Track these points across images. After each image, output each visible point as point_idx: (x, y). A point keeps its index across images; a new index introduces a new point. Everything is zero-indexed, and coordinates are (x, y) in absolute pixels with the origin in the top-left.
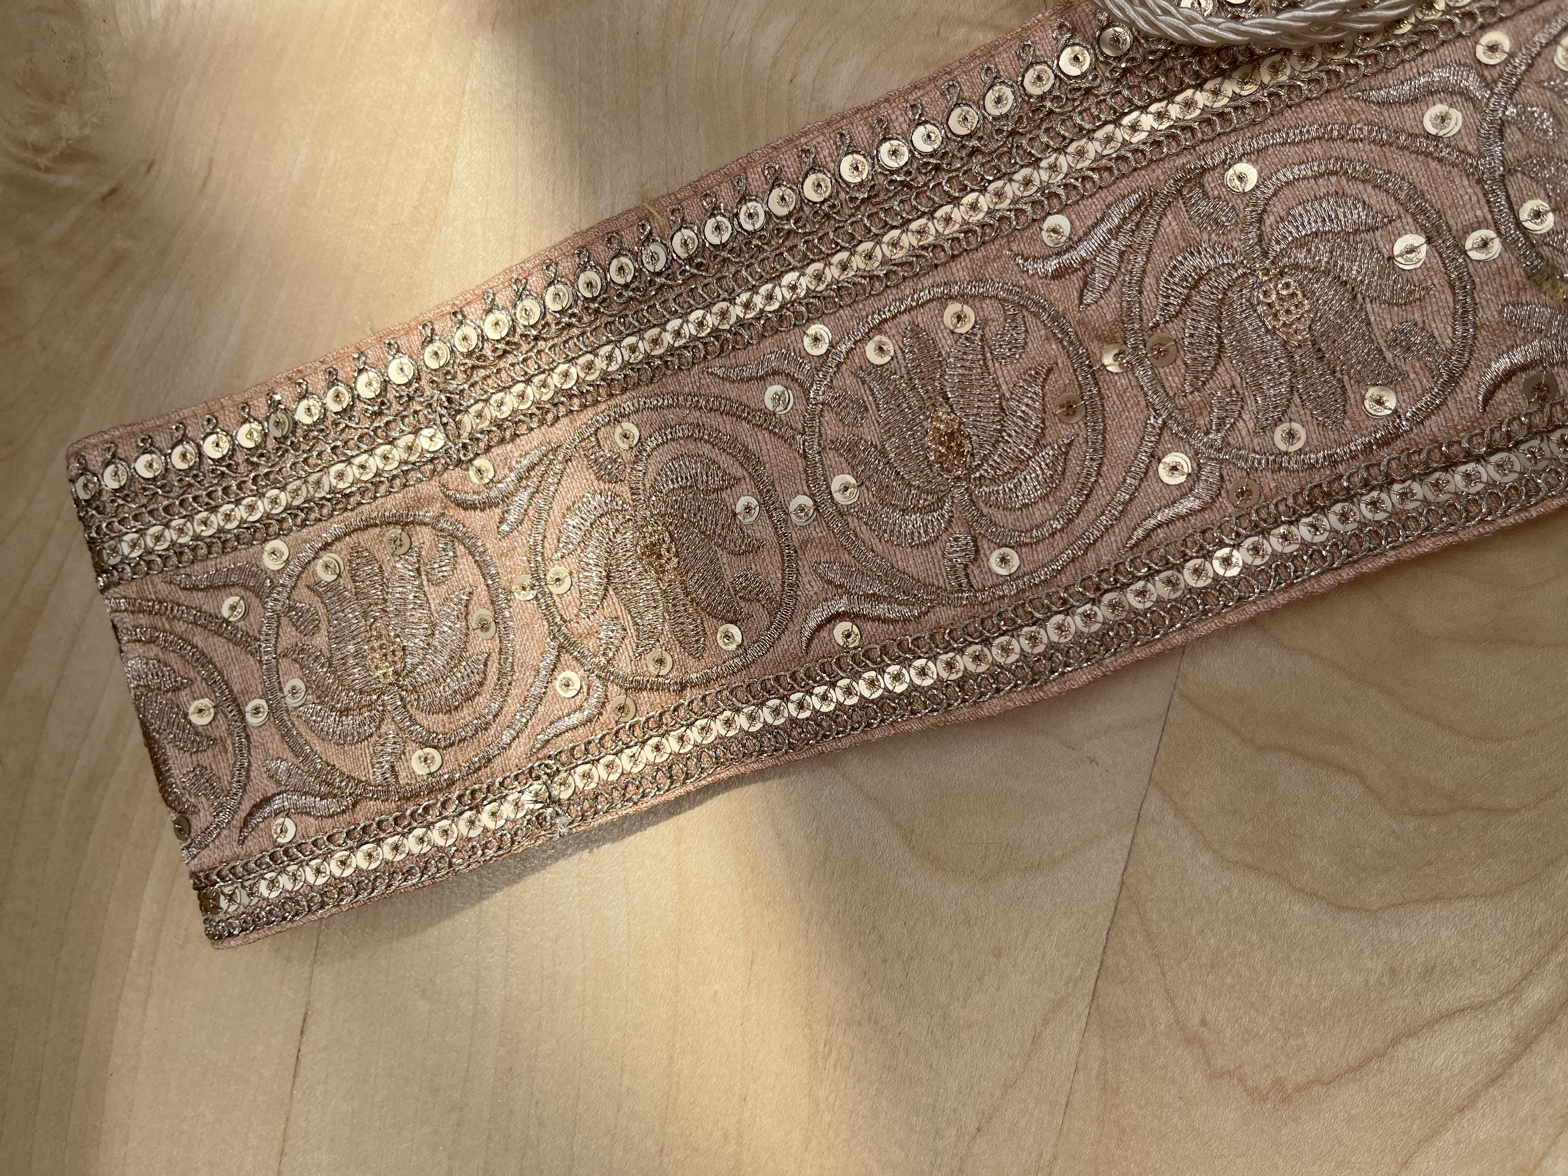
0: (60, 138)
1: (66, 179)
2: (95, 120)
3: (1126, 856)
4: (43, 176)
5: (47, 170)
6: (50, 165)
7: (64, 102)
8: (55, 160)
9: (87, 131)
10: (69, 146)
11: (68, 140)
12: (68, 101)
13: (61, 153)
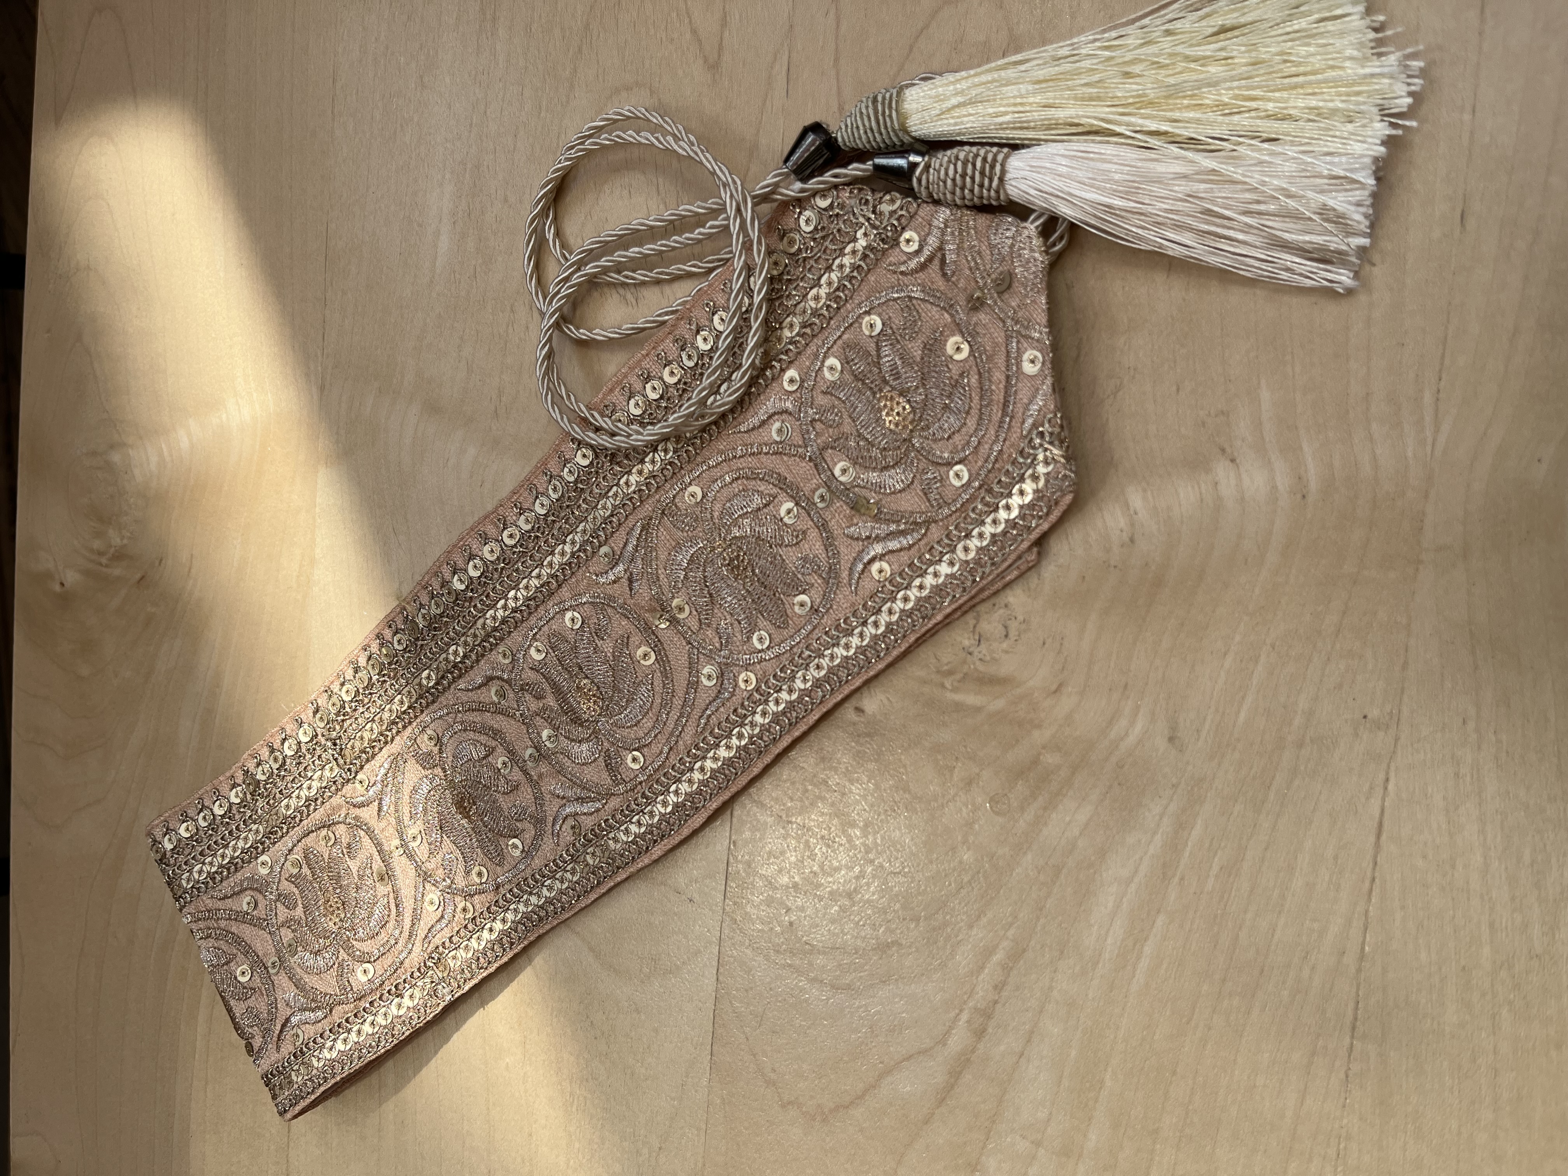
0: (111, 546)
1: (117, 571)
2: (129, 534)
3: (716, 962)
4: (104, 570)
6: (107, 563)
7: (111, 524)
8: (110, 560)
9: (125, 541)
10: (116, 551)
11: (115, 547)
13: (113, 555)
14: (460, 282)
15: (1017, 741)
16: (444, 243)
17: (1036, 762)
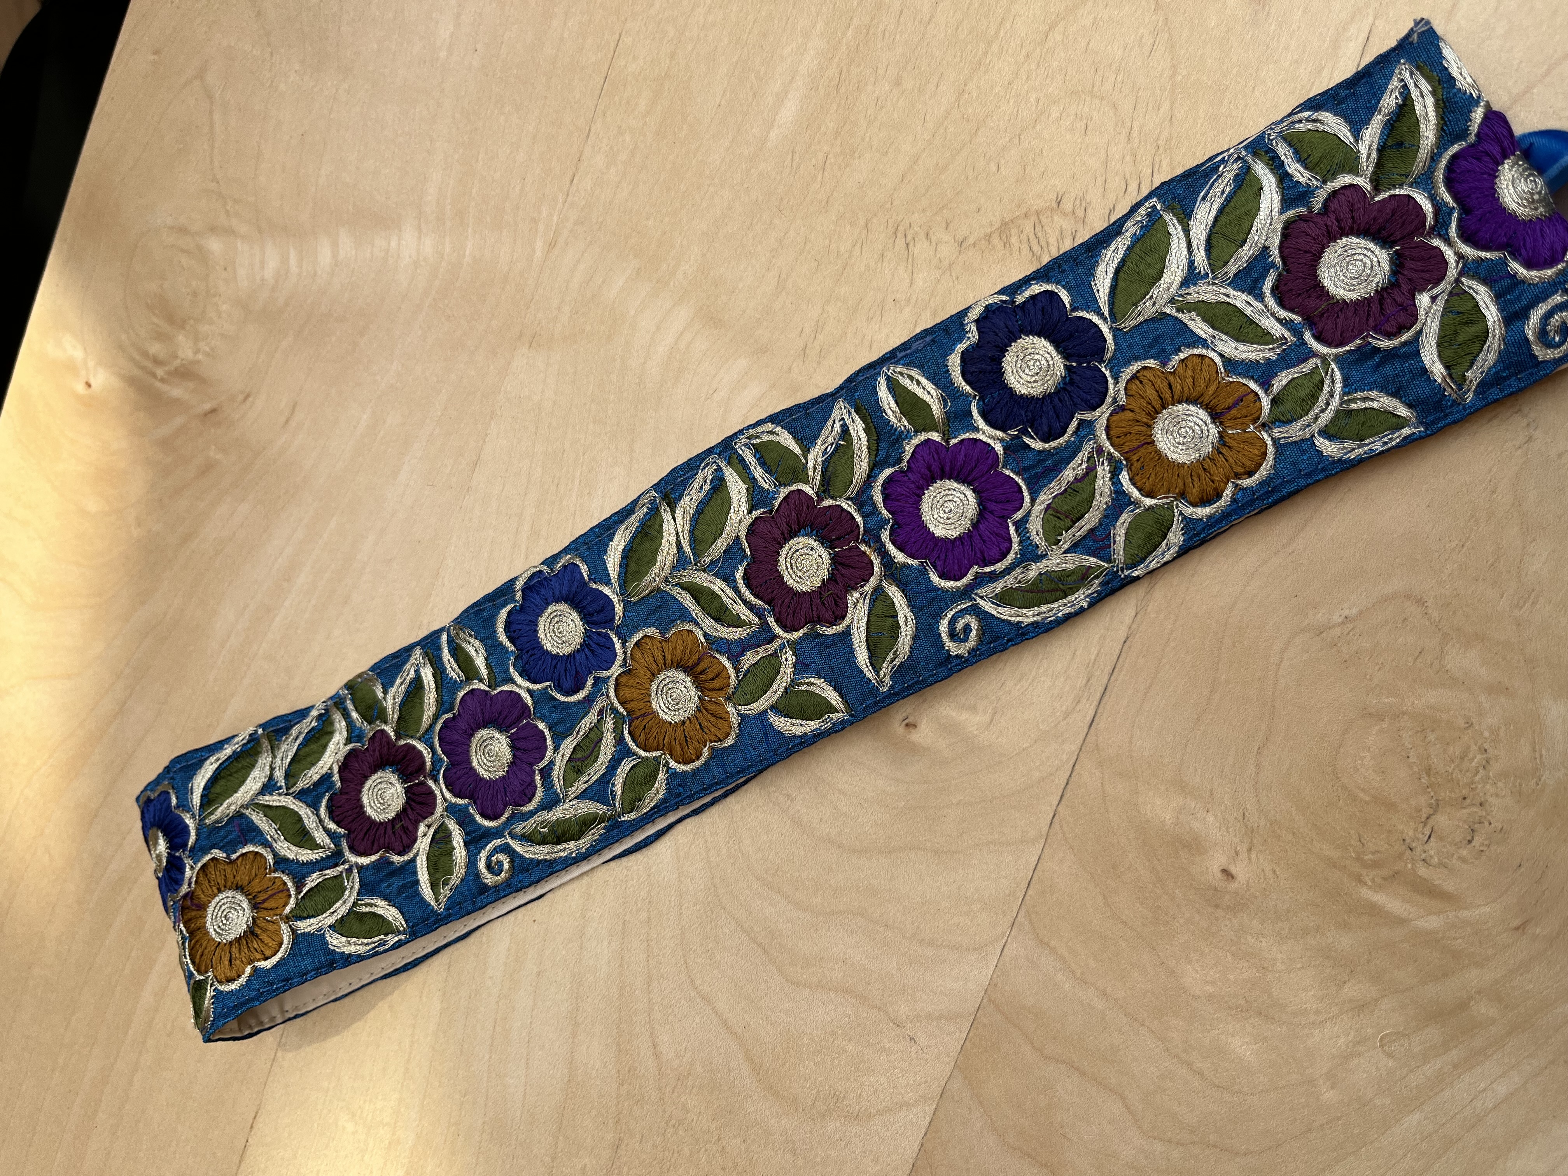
0: (176, 357)
1: (176, 392)
2: (208, 349)
3: (927, 1124)
4: (158, 384)
5: (162, 380)
6: (166, 377)
7: (184, 328)
8: (169, 373)
9: (200, 357)
10: (183, 365)
11: (183, 359)
12: (188, 327)
13: (176, 370)
14: (798, 168)
15: (1445, 975)
16: (789, 111)
17: (1463, 1006)
